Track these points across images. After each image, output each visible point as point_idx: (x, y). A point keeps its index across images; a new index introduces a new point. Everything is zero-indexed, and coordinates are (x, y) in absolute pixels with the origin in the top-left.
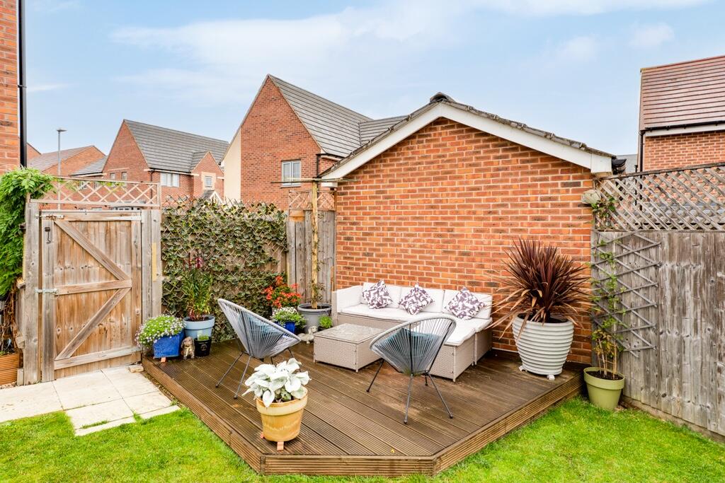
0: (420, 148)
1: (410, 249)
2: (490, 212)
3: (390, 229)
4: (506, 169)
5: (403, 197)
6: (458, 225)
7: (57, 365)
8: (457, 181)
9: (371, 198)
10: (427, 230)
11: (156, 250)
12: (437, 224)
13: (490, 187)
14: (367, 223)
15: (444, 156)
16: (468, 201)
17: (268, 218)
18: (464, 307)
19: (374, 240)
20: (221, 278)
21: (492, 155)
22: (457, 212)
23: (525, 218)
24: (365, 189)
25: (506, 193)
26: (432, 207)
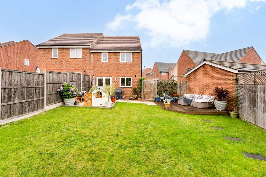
0: (202, 69)
1: (200, 88)
2: (215, 81)
3: (197, 84)
4: (218, 72)
5: (199, 78)
6: (209, 83)
7: (145, 100)
8: (209, 75)
9: (193, 78)
10: (203, 84)
11: (156, 87)
12: (205, 83)
13: (215, 76)
14: (193, 83)
15: (206, 70)
16: (211, 79)
17: (174, 82)
18: (208, 98)
19: (194, 86)
20: (166, 91)
21: (216, 70)
22: (209, 81)
23: (222, 82)
24: (192, 77)
25: (218, 77)
26: (204, 80)
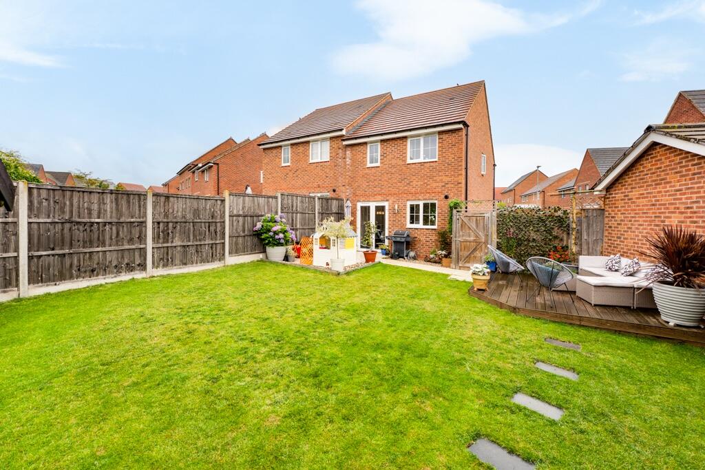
0: (647, 164)
1: (640, 235)
2: (688, 208)
3: (630, 221)
4: (700, 173)
5: (639, 198)
7: (460, 265)
8: (668, 186)
9: (621, 200)
10: (650, 221)
11: (494, 228)
12: (655, 217)
13: (689, 188)
14: (619, 217)
15: (661, 168)
16: (674, 199)
19: (622, 228)
21: (690, 163)
22: (668, 208)
24: (618, 194)
25: (699, 192)
26: (653, 205)
